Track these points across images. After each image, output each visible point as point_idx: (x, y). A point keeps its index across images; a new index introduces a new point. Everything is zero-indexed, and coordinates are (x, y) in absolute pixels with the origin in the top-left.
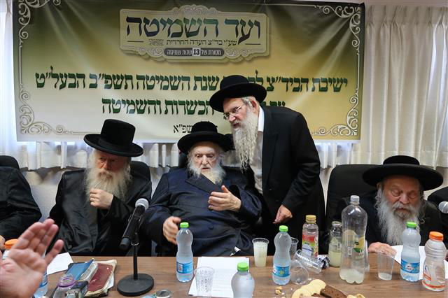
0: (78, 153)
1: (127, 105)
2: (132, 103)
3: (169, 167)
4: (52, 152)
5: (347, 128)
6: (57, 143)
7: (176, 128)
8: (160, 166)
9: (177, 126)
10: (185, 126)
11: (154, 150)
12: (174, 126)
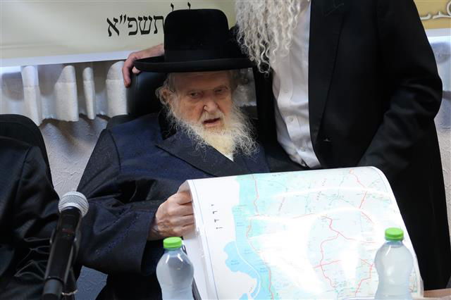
3: (105, 117)
7: (112, 26)
8: (83, 116)
9: (116, 20)
10: (134, 19)
11: (65, 80)
12: (108, 21)
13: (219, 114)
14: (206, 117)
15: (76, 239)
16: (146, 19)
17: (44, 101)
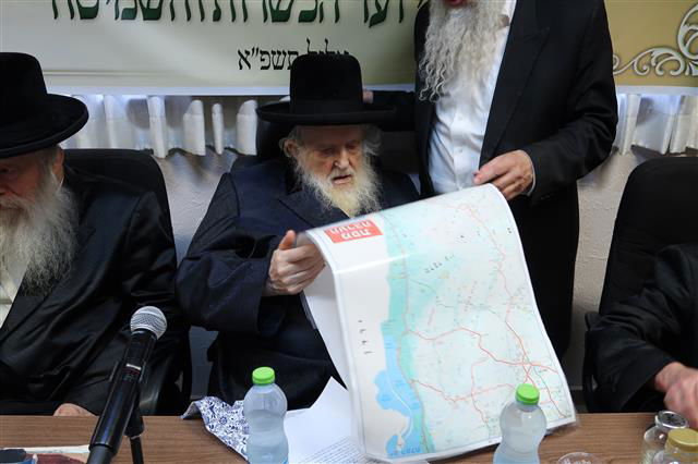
3: (235, 151)
5: (676, 56)
7: (244, 58)
8: (211, 148)
9: (247, 53)
11: (192, 113)
12: (239, 53)
13: (350, 170)
14: (336, 173)
16: (279, 53)
17: (171, 131)
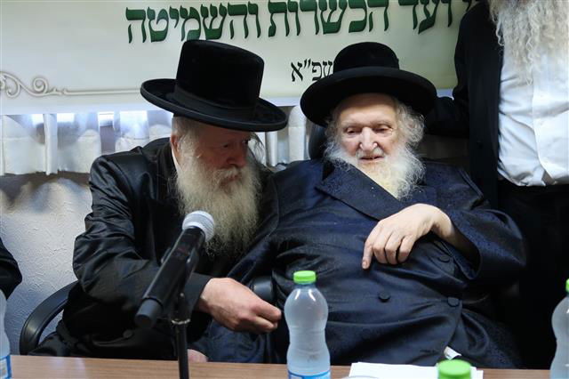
0: (81, 140)
1: (181, 20)
2: (193, 14)
4: (27, 138)
6: (37, 119)
7: (296, 70)
9: (300, 65)
10: (318, 64)
12: (292, 65)
15: (189, 261)
